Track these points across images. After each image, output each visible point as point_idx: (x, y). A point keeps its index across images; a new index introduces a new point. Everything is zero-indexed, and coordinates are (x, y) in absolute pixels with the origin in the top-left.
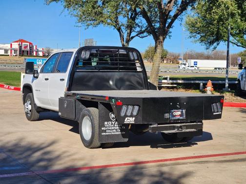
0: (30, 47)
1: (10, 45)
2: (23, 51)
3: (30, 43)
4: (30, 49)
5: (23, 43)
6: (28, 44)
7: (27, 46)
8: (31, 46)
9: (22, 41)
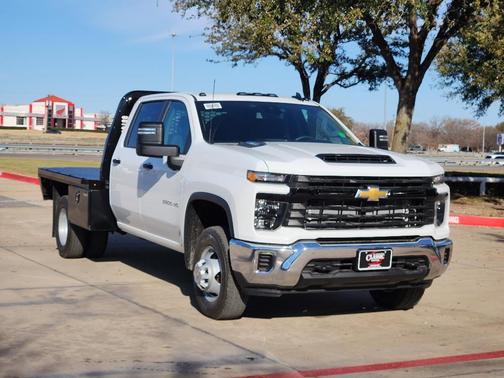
0: (70, 112)
1: (28, 107)
2: (56, 120)
3: (70, 104)
4: (70, 116)
5: (55, 104)
6: (66, 105)
7: (64, 109)
8: (71, 109)
9: (53, 99)
